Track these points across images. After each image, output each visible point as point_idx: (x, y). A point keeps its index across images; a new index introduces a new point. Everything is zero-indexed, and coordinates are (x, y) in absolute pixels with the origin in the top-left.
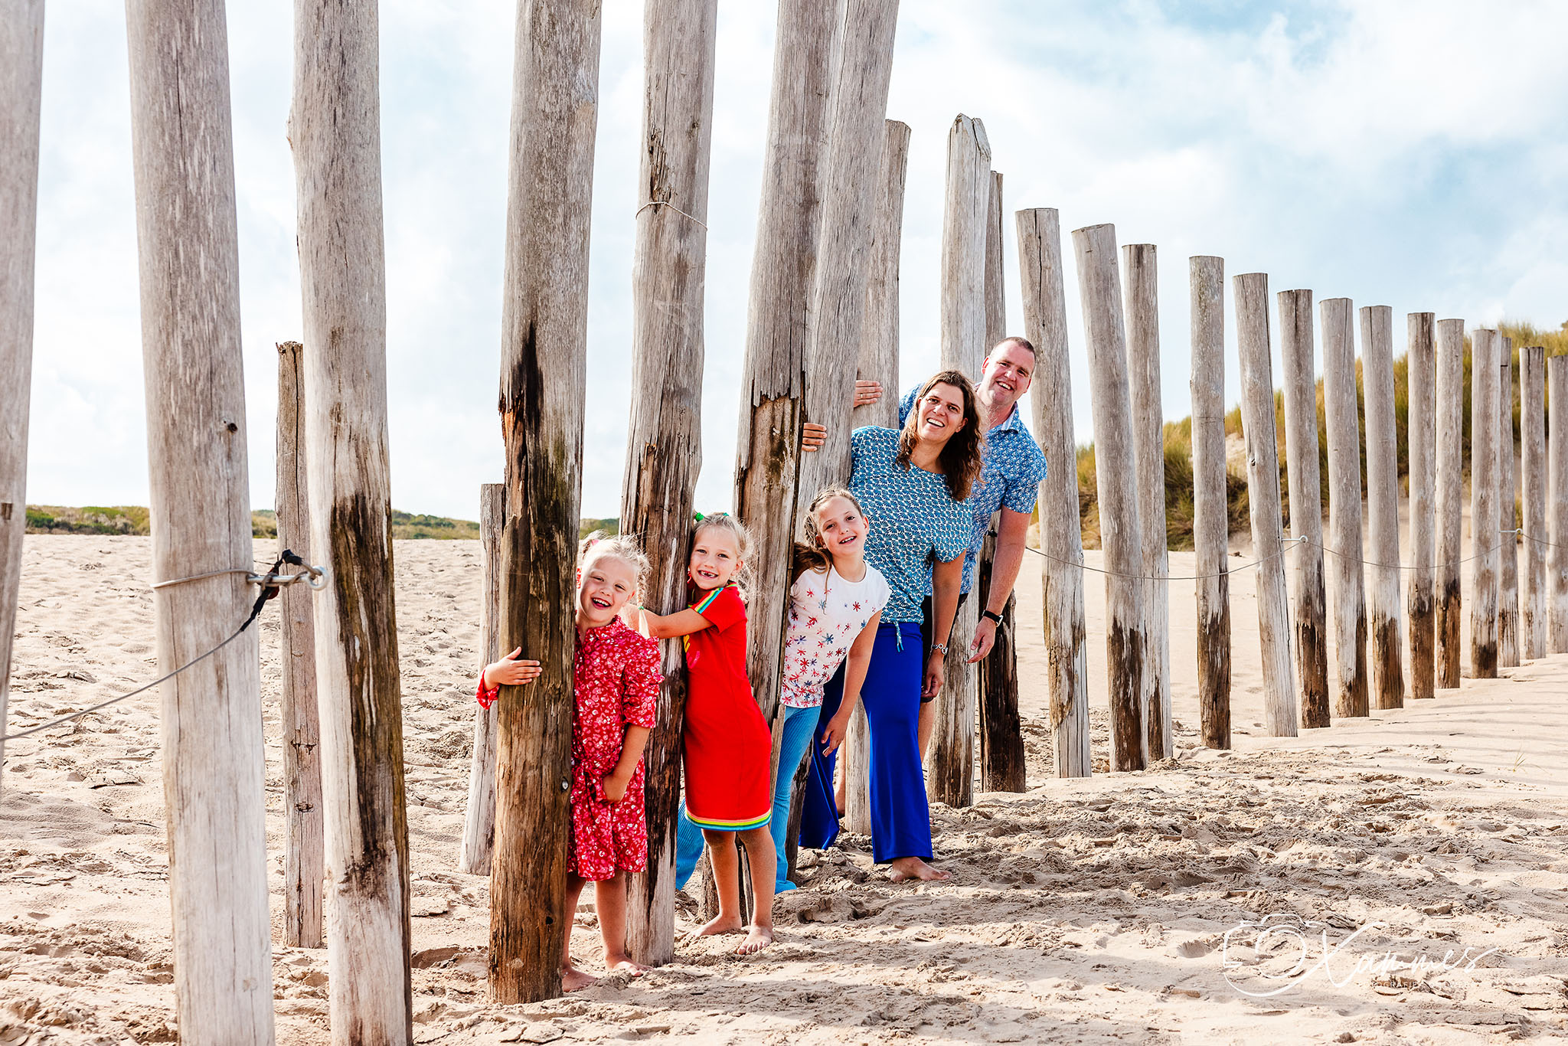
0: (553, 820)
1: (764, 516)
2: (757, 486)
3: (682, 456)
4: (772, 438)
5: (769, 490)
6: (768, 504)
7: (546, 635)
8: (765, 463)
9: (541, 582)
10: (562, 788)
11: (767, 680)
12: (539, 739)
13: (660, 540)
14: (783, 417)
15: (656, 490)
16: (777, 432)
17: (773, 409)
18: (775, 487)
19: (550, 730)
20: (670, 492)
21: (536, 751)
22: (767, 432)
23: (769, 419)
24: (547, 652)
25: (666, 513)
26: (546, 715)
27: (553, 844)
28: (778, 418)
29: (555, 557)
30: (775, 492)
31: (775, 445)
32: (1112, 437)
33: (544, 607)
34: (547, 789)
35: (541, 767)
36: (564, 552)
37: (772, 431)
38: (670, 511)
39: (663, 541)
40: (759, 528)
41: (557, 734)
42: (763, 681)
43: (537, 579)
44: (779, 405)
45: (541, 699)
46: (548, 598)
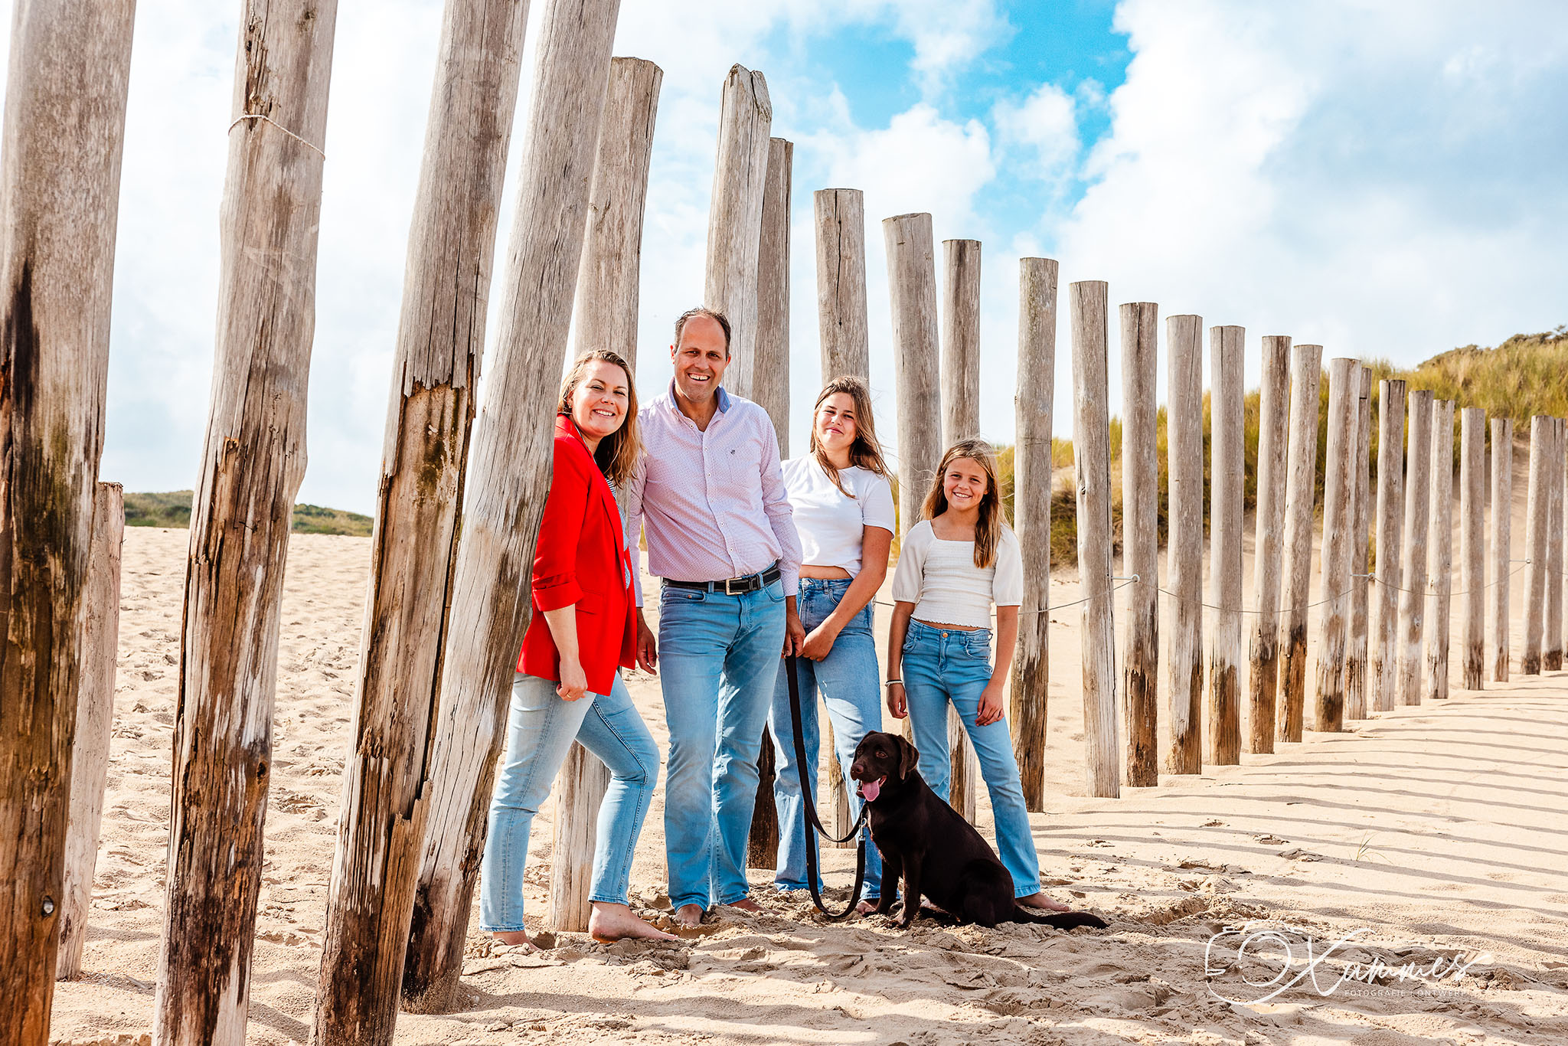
0: (28, 955)
1: (413, 539)
2: (405, 499)
3: (274, 456)
4: (427, 438)
5: (421, 505)
6: (419, 522)
7: (28, 699)
8: (416, 470)
9: (25, 624)
10: (43, 913)
11: (407, 746)
12: (12, 843)
13: (239, 567)
14: (443, 412)
15: (236, 500)
16: (434, 430)
17: (430, 400)
18: (429, 501)
19: (30, 830)
20: (256, 503)
21: (7, 861)
22: (420, 430)
23: (424, 413)
24: (29, 723)
25: (249, 531)
26: (24, 811)
27: (27, 989)
28: (436, 412)
29: (47, 589)
30: (429, 507)
31: (431, 447)
32: (918, 456)
33: (27, 659)
34: (20, 913)
35: (14, 882)
36: (62, 583)
37: (427, 429)
38: (254, 529)
39: (244, 569)
40: (405, 552)
41: (40, 837)
42: (402, 751)
43: (19, 619)
44: (438, 396)
45: (18, 788)
46: (35, 647)
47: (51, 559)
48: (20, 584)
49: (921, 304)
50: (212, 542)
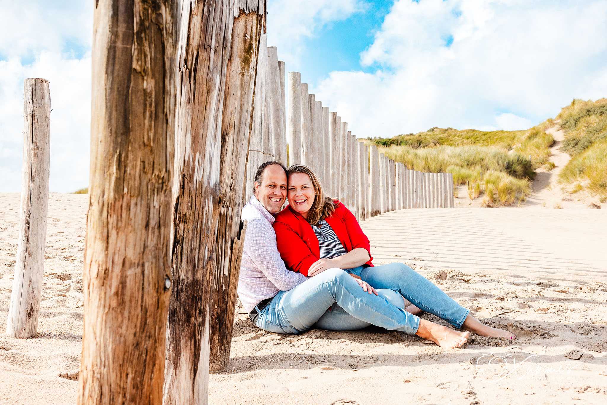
0: (155, 322)
1: (239, 93)
2: (235, 72)
4: (245, 41)
5: (243, 75)
6: (242, 85)
7: (151, 116)
8: (240, 57)
9: (146, 56)
10: (165, 288)
11: (238, 204)
12: (141, 233)
13: (208, 74)
14: (252, 28)
15: (205, 31)
16: (248, 37)
17: (246, 20)
18: (246, 74)
19: (153, 222)
20: (216, 35)
21: (138, 247)
22: (242, 36)
23: (243, 28)
24: (152, 135)
25: (212, 52)
26: (149, 208)
27: (155, 350)
28: (249, 28)
29: (160, 30)
30: (246, 77)
31: (247, 46)
33: (149, 84)
34: (150, 289)
35: (143, 265)
37: (245, 36)
38: (215, 51)
39: (210, 75)
40: (235, 100)
41: (159, 227)
42: (235, 204)
43: (141, 51)
44: (249, 19)
45: (144, 188)
46: (153, 76)
47: (163, 7)
48: (142, 23)
49: (276, 78)
50: (190, 58)
